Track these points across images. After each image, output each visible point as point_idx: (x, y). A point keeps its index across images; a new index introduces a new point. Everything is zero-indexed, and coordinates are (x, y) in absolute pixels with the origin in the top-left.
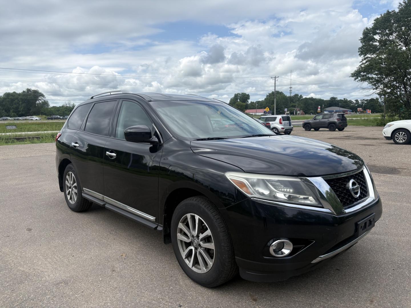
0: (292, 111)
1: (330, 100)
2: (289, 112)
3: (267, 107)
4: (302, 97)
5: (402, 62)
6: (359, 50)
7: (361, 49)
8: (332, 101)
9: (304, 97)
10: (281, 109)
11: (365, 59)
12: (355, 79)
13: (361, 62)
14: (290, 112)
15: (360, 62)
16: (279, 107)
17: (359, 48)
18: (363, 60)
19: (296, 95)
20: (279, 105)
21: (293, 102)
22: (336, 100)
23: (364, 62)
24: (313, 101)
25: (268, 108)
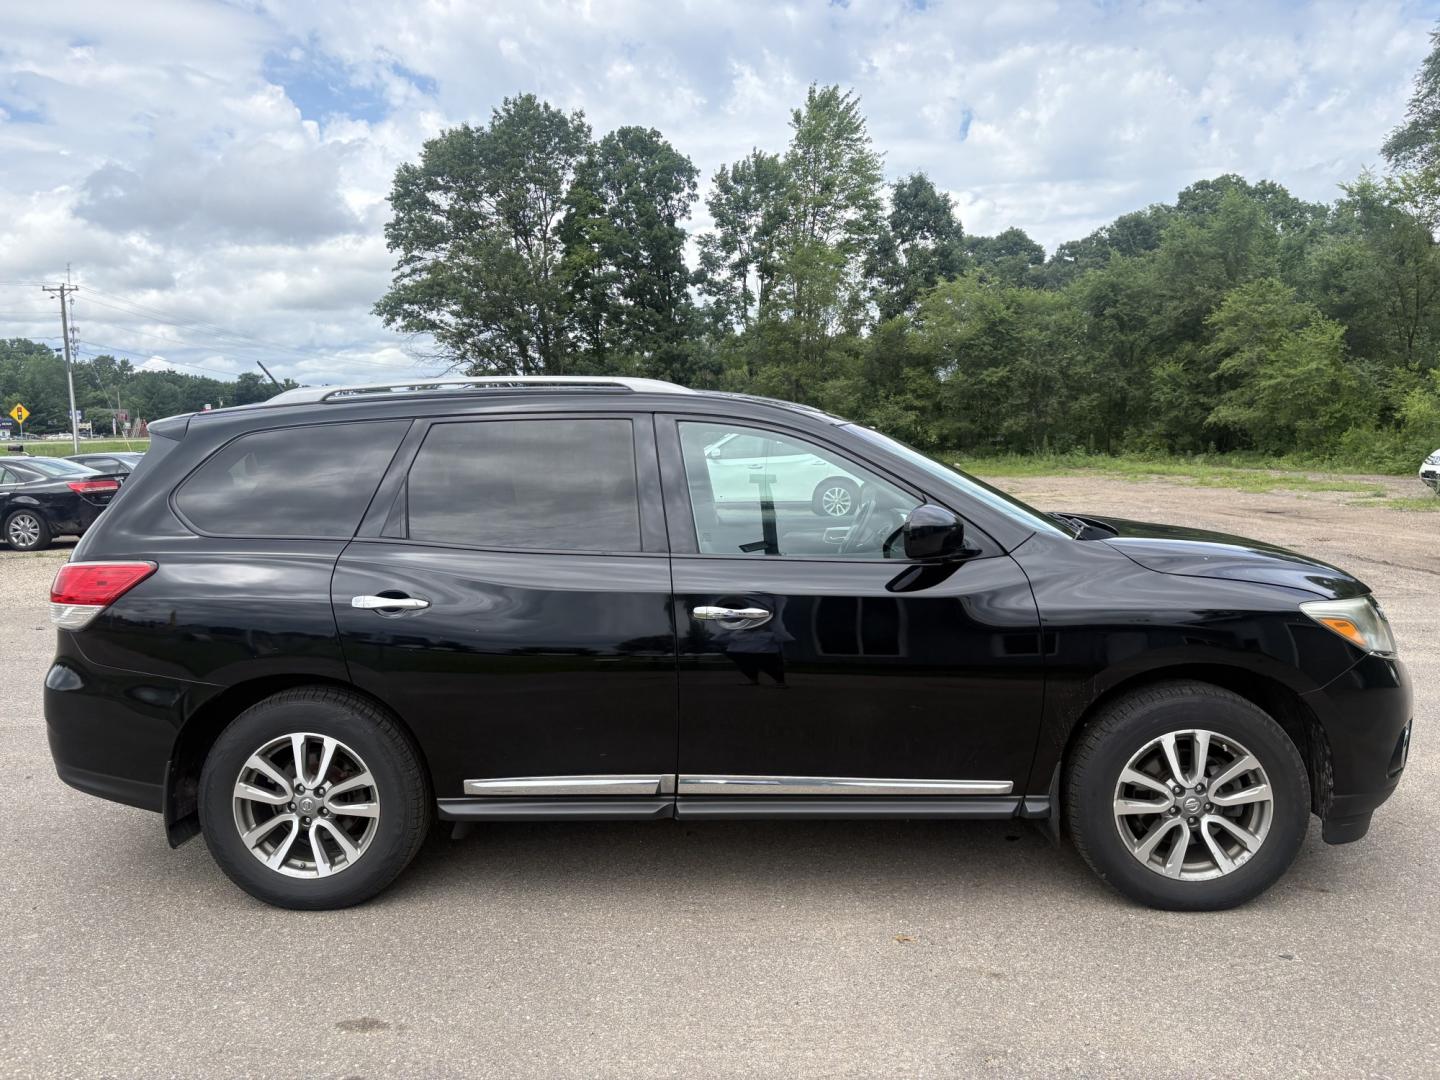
0: (103, 421)
1: (238, 383)
2: (88, 426)
3: (19, 405)
4: (131, 368)
5: (528, 286)
6: (386, 230)
7: (394, 229)
8: (248, 388)
9: (137, 369)
10: (49, 413)
11: (408, 261)
12: (388, 322)
13: (397, 269)
14: (93, 425)
15: (393, 270)
16: (42, 404)
17: (387, 225)
18: (402, 266)
19: (105, 362)
20: (43, 395)
21: (96, 387)
22: (262, 384)
23: (407, 269)
24: (175, 384)
25: (24, 410)
